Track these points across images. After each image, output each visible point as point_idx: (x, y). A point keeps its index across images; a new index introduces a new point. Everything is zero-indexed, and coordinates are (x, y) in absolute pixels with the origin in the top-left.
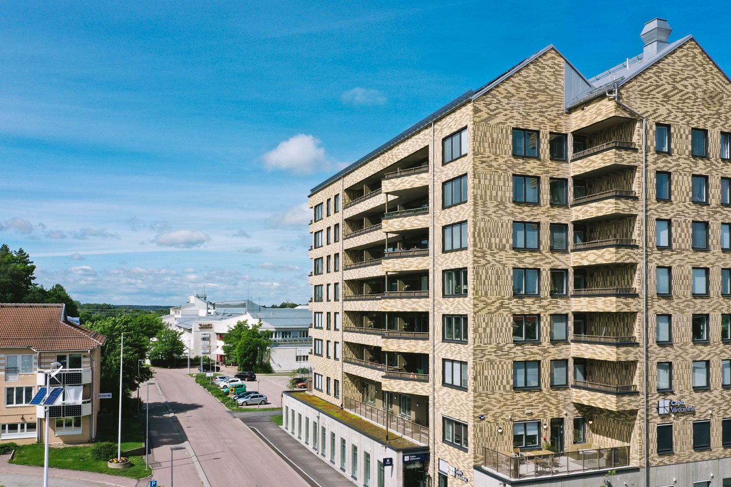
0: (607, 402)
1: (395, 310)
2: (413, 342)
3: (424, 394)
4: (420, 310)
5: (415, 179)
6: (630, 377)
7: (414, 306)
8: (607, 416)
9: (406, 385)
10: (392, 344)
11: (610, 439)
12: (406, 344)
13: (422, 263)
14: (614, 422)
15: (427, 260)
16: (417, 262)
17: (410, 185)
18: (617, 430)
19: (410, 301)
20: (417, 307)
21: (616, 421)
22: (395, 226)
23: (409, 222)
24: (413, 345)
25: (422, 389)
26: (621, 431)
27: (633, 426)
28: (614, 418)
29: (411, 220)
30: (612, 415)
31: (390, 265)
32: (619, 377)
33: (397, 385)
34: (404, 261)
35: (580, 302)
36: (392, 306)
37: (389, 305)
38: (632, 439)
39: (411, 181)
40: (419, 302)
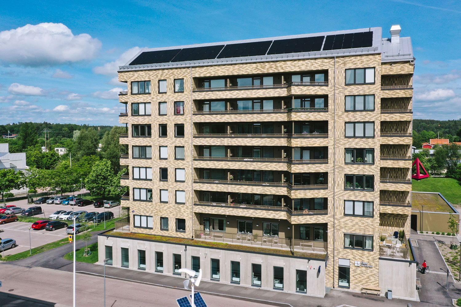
0: (405, 211)
1: (303, 172)
2: (316, 191)
3: (324, 222)
4: (322, 171)
5: (318, 89)
6: (405, 197)
7: (317, 169)
8: (389, 217)
9: (311, 219)
10: (300, 194)
11: (390, 228)
12: (311, 193)
13: (323, 142)
14: (393, 219)
15: (326, 140)
16: (319, 141)
17: (314, 92)
18: (395, 223)
19: (314, 166)
20: (319, 169)
21: (395, 219)
22: (303, 118)
23: (314, 116)
24: (316, 193)
25: (323, 219)
26: (398, 223)
27: (406, 220)
28: (394, 217)
29: (315, 115)
30: (392, 216)
31: (298, 143)
32: (398, 198)
33: (304, 219)
34: (310, 141)
35: (387, 162)
36: (300, 169)
37: (297, 168)
38: (405, 226)
39: (315, 90)
40: (321, 166)
